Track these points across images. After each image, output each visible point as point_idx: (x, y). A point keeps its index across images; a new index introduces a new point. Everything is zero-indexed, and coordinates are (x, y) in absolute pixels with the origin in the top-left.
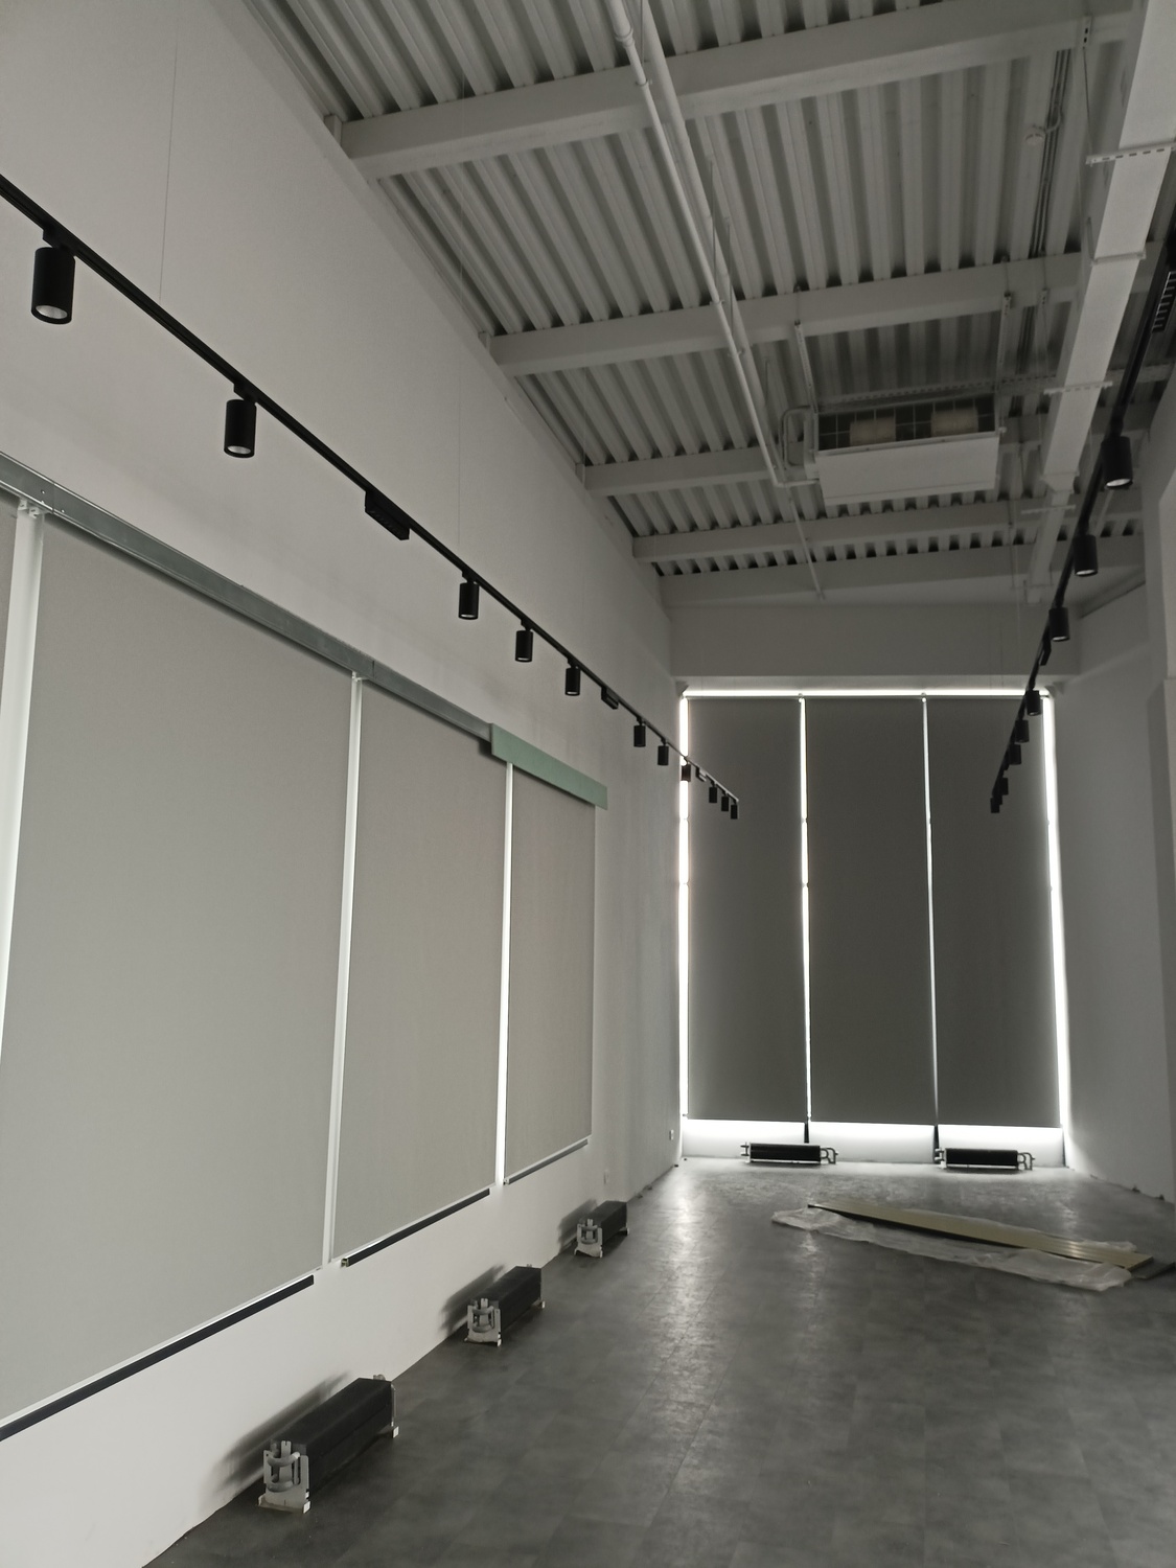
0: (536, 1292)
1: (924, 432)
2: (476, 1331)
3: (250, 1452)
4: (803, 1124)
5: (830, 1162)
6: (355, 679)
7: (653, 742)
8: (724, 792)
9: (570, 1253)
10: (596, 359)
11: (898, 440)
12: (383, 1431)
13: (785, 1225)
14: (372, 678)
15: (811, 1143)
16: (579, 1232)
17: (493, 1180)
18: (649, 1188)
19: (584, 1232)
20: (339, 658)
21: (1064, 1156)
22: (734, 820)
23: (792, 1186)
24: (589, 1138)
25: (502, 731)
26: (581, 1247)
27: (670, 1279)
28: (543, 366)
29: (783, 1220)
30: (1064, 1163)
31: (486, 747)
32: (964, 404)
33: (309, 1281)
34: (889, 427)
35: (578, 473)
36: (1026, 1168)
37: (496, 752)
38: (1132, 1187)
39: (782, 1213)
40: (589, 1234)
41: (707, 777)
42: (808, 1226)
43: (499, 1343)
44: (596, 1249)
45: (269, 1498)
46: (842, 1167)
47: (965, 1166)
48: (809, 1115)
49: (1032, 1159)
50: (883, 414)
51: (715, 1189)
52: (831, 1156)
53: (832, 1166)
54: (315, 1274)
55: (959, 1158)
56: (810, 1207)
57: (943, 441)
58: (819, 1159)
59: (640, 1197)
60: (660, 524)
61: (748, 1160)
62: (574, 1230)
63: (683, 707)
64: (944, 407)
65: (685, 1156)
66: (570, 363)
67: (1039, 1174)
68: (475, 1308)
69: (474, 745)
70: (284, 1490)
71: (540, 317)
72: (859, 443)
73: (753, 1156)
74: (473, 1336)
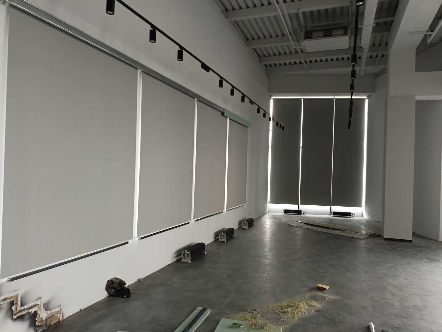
0: (233, 233)
1: (330, 35)
2: (221, 238)
3: (179, 253)
4: (298, 205)
5: (304, 214)
6: (196, 99)
7: (262, 112)
8: (280, 124)
9: (240, 228)
10: (251, 17)
11: (324, 37)
12: (203, 252)
13: (290, 225)
14: (199, 99)
15: (299, 210)
16: (243, 223)
17: (224, 209)
18: (259, 218)
19: (244, 224)
20: (193, 95)
21: (363, 214)
22: (283, 131)
23: (293, 218)
24: (245, 204)
25: (227, 110)
26: (243, 227)
27: (263, 233)
28: (238, 19)
29: (290, 224)
30: (363, 216)
31: (223, 114)
32: (340, 28)
33: (189, 223)
34: (321, 34)
35: (245, 43)
36: (353, 217)
37: (225, 115)
38: (377, 221)
39: (290, 223)
40: (245, 224)
41: (276, 120)
42: (296, 225)
43: (225, 241)
44: (246, 227)
45: (183, 260)
46: (306, 215)
47: (337, 216)
48: (299, 203)
49: (354, 215)
50: (321, 30)
51: (275, 218)
52: (304, 212)
53: (304, 215)
54: (190, 222)
55: (336, 214)
56: (297, 222)
57: (335, 38)
58: (301, 213)
59: (257, 219)
60: (266, 54)
61: (284, 213)
62: (241, 224)
63: (272, 101)
64: (335, 29)
65: (268, 212)
66: (244, 18)
67: (356, 218)
68: (220, 234)
69: (220, 113)
70: (186, 258)
71: (237, 7)
72: (314, 38)
73: (285, 212)
74: (220, 240)
